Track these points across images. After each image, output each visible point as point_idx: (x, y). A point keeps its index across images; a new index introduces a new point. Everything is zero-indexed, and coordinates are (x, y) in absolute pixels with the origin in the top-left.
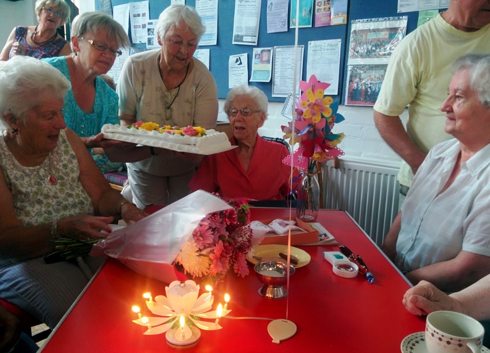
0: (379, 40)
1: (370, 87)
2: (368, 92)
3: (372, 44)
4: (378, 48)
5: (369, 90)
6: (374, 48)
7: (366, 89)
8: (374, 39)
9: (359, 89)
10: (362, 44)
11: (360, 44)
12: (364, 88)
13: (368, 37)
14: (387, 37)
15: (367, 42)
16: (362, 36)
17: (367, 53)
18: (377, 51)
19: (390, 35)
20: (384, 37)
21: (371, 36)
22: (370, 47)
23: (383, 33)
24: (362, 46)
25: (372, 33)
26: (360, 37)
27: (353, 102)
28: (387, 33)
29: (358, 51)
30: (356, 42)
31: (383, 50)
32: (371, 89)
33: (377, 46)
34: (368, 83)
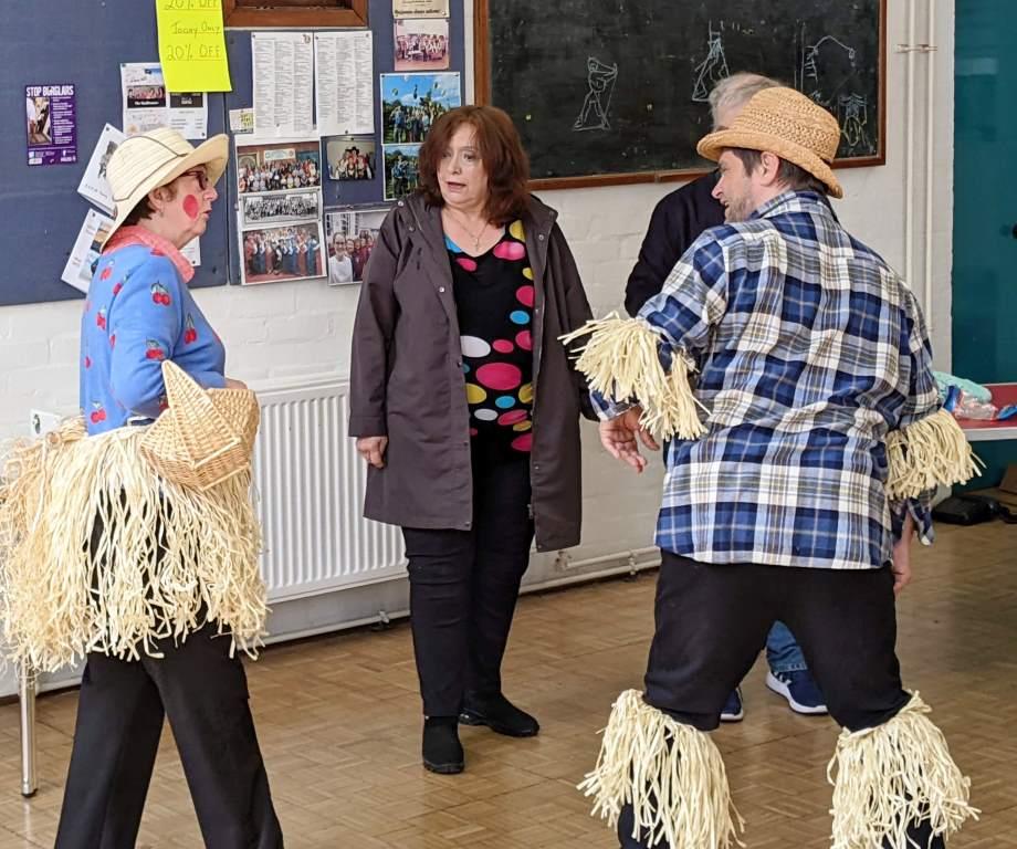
0: (282, 163)
1: (279, 247)
2: (277, 256)
3: (273, 170)
4: (284, 177)
5: (278, 252)
6: (277, 178)
7: (274, 251)
8: (275, 162)
9: (262, 252)
10: (256, 170)
11: (253, 169)
12: (270, 250)
13: (265, 159)
14: (294, 157)
15: (265, 167)
16: (255, 156)
17: (267, 186)
18: (283, 181)
19: (297, 153)
20: (289, 157)
21: (269, 156)
22: (270, 175)
23: (288, 150)
24: (257, 175)
25: (271, 152)
26: (252, 158)
27: (255, 277)
28: (293, 150)
29: (251, 184)
30: (247, 166)
31: (290, 180)
32: (282, 251)
33: (281, 173)
34: (276, 240)
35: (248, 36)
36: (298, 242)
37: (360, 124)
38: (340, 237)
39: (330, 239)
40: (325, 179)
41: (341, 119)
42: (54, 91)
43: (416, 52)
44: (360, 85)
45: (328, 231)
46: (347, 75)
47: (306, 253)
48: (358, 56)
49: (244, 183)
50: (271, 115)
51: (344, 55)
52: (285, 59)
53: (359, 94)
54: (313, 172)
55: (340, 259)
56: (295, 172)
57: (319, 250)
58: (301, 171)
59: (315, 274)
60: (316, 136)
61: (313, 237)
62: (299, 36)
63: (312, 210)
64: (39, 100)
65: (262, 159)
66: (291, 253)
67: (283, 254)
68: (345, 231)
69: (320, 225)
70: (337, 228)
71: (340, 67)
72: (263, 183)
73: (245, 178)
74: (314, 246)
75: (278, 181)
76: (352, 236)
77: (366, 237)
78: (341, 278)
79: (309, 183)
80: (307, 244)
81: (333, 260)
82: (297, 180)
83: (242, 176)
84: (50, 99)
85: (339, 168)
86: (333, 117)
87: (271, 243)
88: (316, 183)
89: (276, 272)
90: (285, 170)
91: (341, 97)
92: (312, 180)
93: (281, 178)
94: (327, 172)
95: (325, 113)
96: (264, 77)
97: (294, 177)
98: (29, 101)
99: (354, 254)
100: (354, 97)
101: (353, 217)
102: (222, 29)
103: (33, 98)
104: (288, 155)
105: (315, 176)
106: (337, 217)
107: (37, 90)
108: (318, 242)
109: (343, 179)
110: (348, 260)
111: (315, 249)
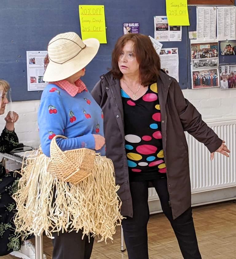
0: (206, 49)
11: (196, 51)
14: (210, 47)
15: (200, 51)
16: (197, 47)
17: (201, 57)
18: (206, 55)
19: (211, 46)
20: (208, 48)
21: (202, 47)
22: (202, 53)
23: (208, 45)
24: (198, 53)
25: (202, 46)
26: (196, 47)
27: (196, 87)
28: (209, 45)
29: (196, 56)
30: (194, 50)
31: (208, 55)
32: (205, 78)
33: (205, 53)
34: (203, 74)
35: (195, 8)
36: (211, 75)
37: (231, 37)
38: (224, 74)
39: (221, 75)
40: (220, 55)
41: (225, 35)
42: (133, 25)
44: (231, 24)
45: (220, 72)
46: (227, 21)
47: (213, 79)
48: (231, 15)
49: (193, 56)
50: (202, 33)
51: (226, 14)
52: (207, 15)
53: (231, 27)
54: (216, 52)
55: (224, 81)
56: (210, 52)
57: (217, 78)
58: (212, 52)
59: (216, 86)
60: (217, 41)
61: (215, 74)
62: (212, 8)
63: (215, 65)
64: (128, 28)
65: (199, 48)
66: (208, 79)
67: (206, 79)
68: (226, 72)
69: (218, 70)
70: (223, 71)
71: (225, 19)
72: (199, 56)
73: (194, 54)
74: (216, 77)
75: (204, 55)
76: (228, 73)
77: (233, 74)
78: (224, 87)
79: (214, 56)
80: (213, 76)
81: (222, 81)
82: (210, 55)
83: (192, 53)
84: (131, 27)
85: (224, 51)
86: (222, 35)
87: (202, 76)
88: (217, 56)
89: (203, 85)
90: (207, 52)
91: (225, 28)
92: (215, 55)
93: (205, 54)
94: (220, 52)
95: (220, 33)
96: (201, 21)
97: (209, 54)
98: (124, 28)
99: (229, 80)
100: (229, 28)
101: (229, 68)
102: (187, 5)
103: (126, 27)
104: (208, 47)
105: (216, 54)
106: (223, 68)
107: (127, 25)
108: (217, 75)
109: (226, 55)
110: (227, 81)
111: (216, 78)
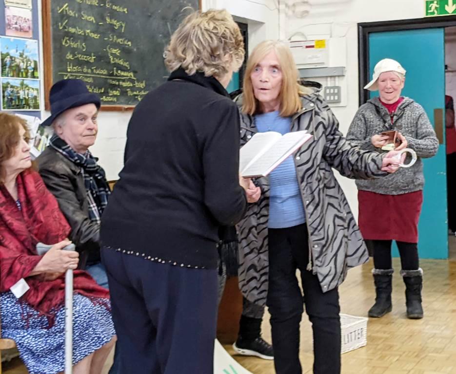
43: (16, 26)
